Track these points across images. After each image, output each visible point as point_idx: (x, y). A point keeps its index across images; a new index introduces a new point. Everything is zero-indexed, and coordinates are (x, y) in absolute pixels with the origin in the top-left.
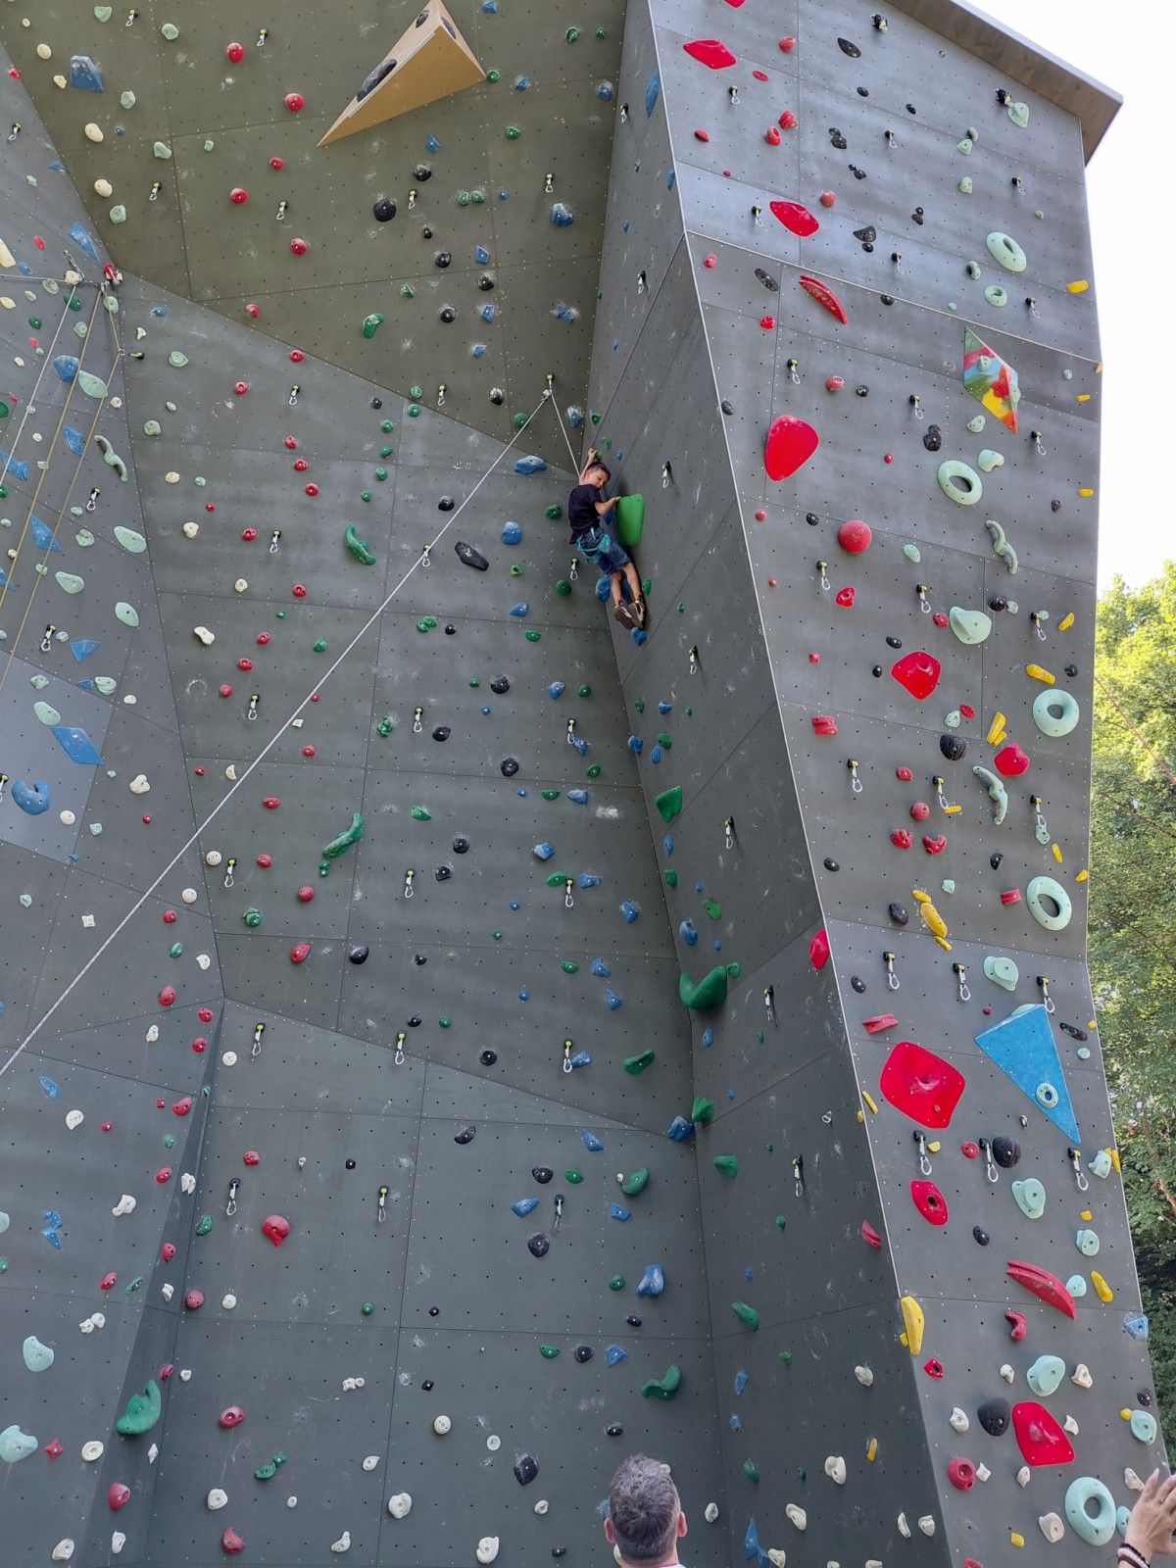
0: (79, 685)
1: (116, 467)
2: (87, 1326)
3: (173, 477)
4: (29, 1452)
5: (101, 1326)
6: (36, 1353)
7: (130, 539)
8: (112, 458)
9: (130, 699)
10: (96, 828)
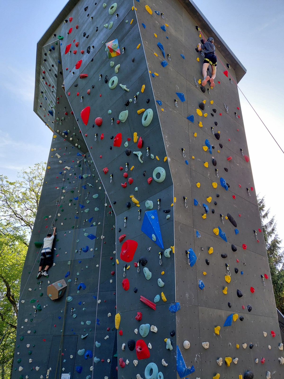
0: (91, 226)
1: (91, 186)
2: (106, 338)
3: (97, 181)
4: (98, 362)
5: (108, 338)
6: (97, 344)
7: (95, 196)
8: (90, 185)
9: (99, 223)
10: (96, 249)
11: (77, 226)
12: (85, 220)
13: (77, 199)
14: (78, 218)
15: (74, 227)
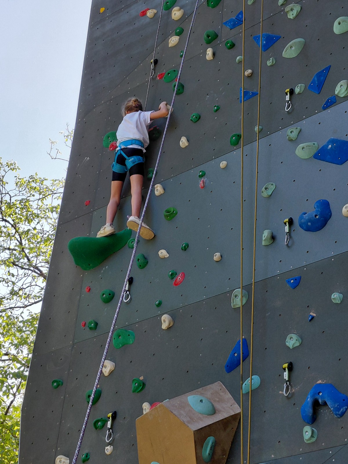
0: (324, 108)
11: (256, 129)
12: (292, 92)
13: (237, 22)
14: (254, 94)
15: (239, 136)
